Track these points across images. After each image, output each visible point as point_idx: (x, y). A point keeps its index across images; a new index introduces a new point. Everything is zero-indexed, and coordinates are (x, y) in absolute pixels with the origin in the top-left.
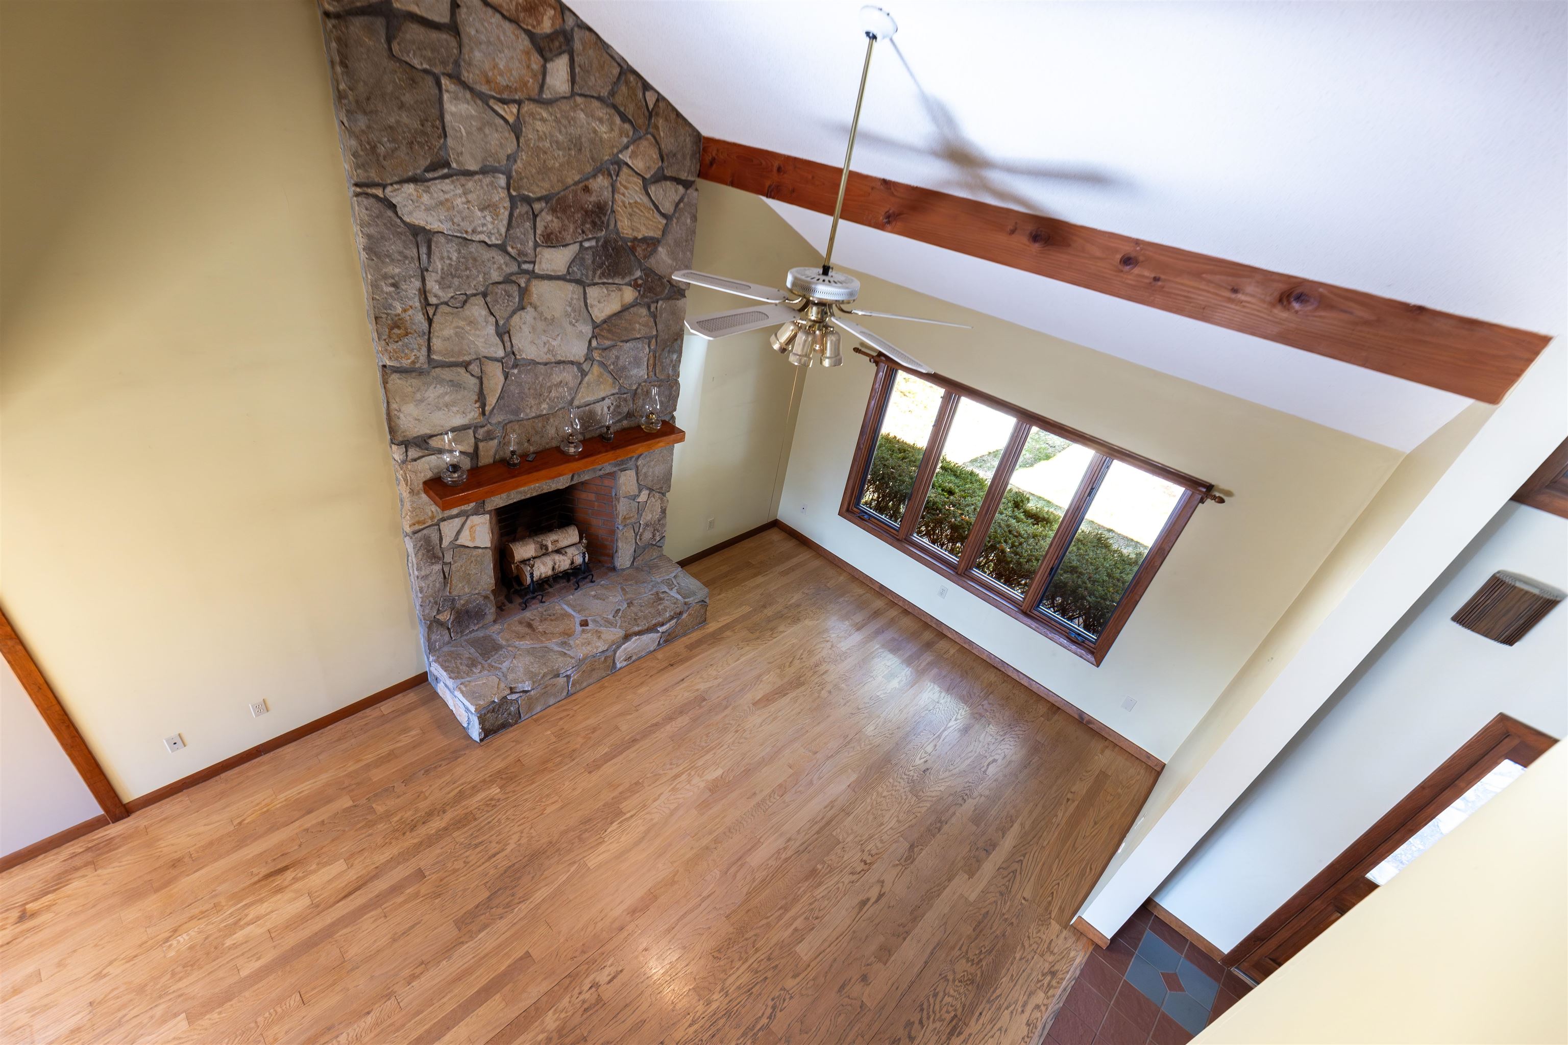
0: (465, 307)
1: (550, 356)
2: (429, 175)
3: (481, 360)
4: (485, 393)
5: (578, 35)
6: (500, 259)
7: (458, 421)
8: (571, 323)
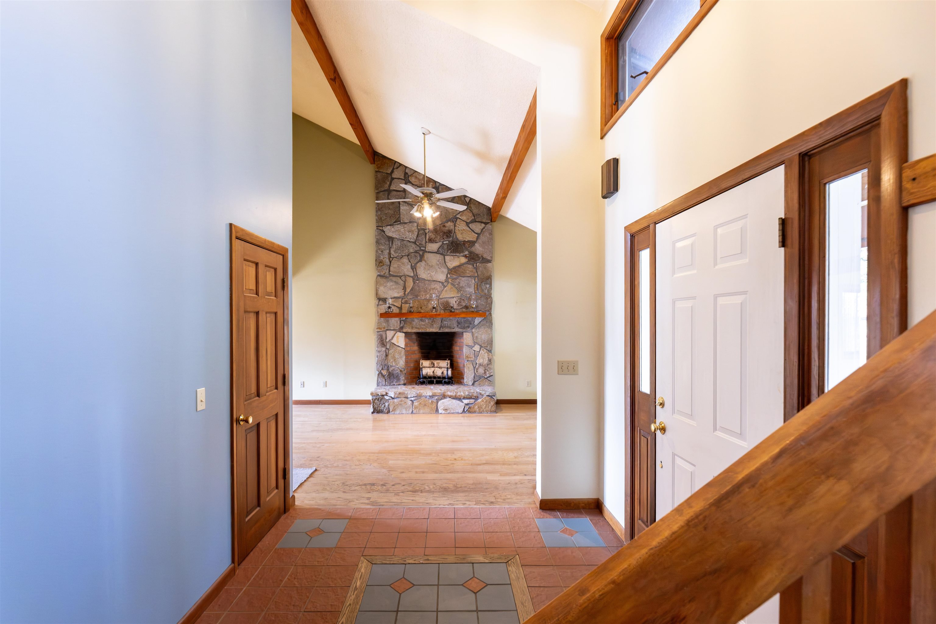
0: (402, 259)
1: (431, 278)
2: (394, 224)
3: (405, 276)
4: (406, 287)
5: (440, 187)
6: (413, 246)
7: (396, 295)
8: (439, 268)
